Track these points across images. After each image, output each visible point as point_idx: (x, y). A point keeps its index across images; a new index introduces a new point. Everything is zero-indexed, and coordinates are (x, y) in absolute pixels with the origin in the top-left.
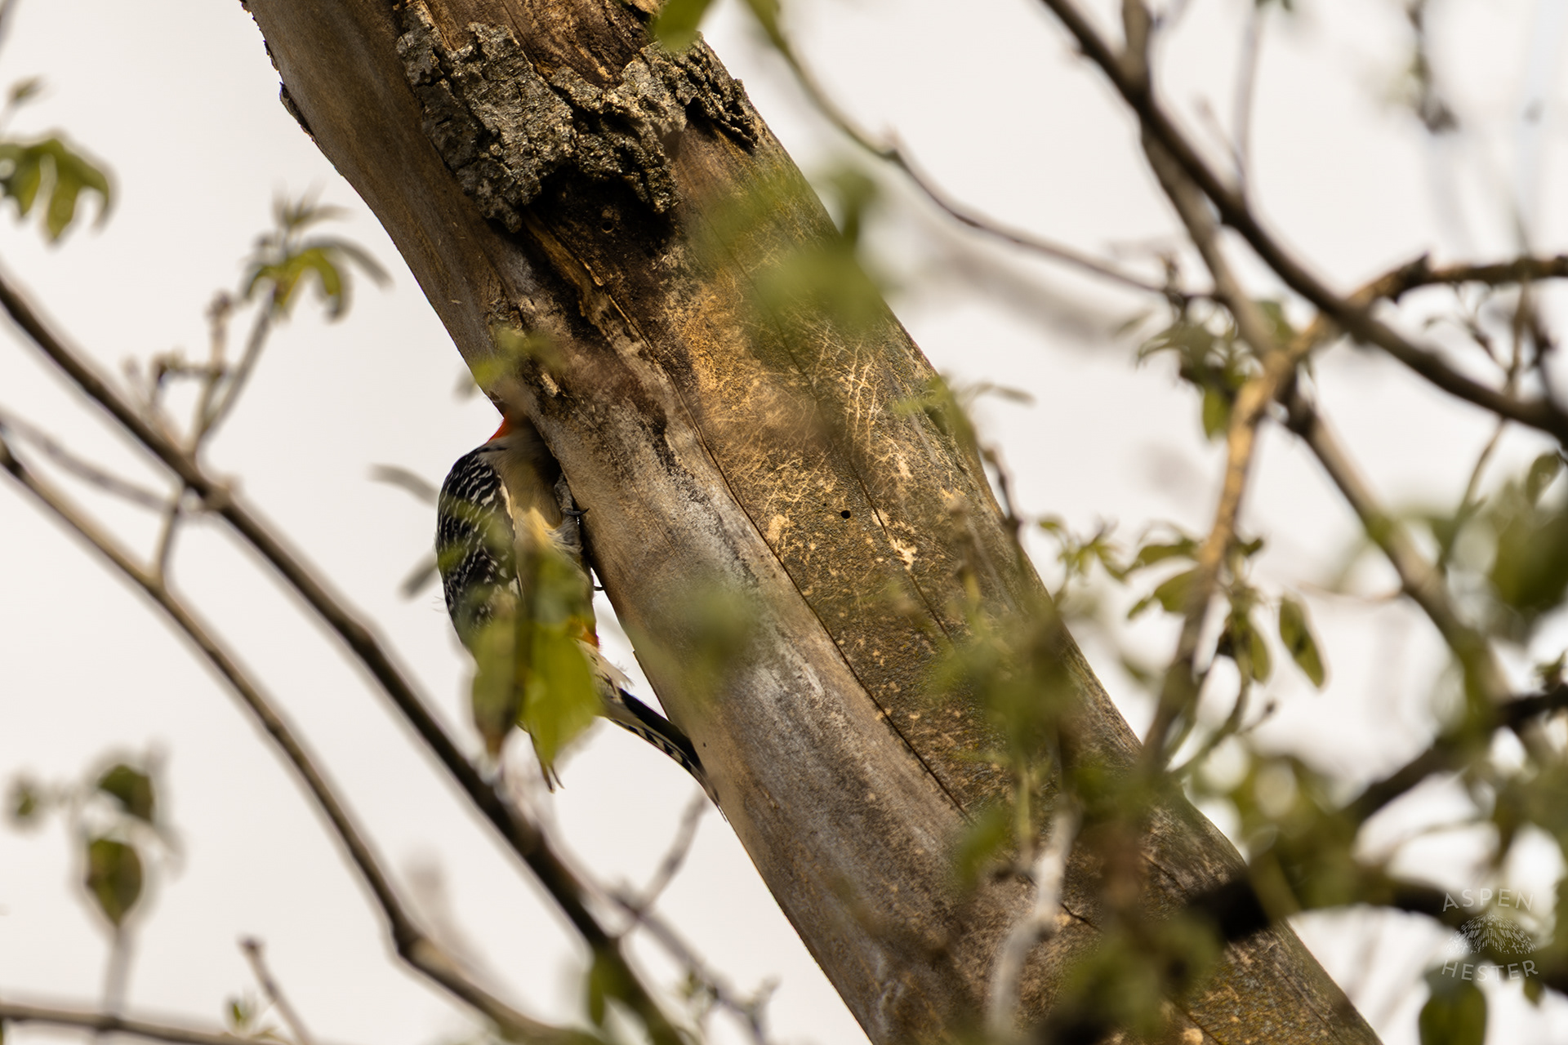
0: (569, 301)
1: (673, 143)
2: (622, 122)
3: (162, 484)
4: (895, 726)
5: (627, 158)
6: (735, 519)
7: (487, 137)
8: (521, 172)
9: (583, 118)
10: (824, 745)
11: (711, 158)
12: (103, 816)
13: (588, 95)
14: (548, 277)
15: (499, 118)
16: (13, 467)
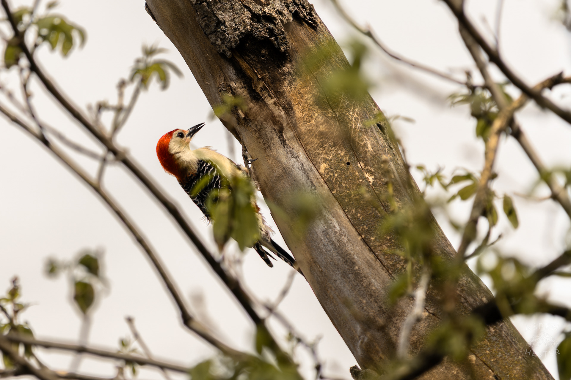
0: (248, 83)
1: (287, 26)
2: (270, 19)
4: (365, 242)
5: (271, 32)
6: (308, 165)
7: (220, 23)
8: (232, 36)
9: (255, 17)
10: (339, 248)
11: (302, 32)
12: (81, 273)
13: (257, 9)
14: (241, 74)
15: (224, 16)
16: (45, 142)
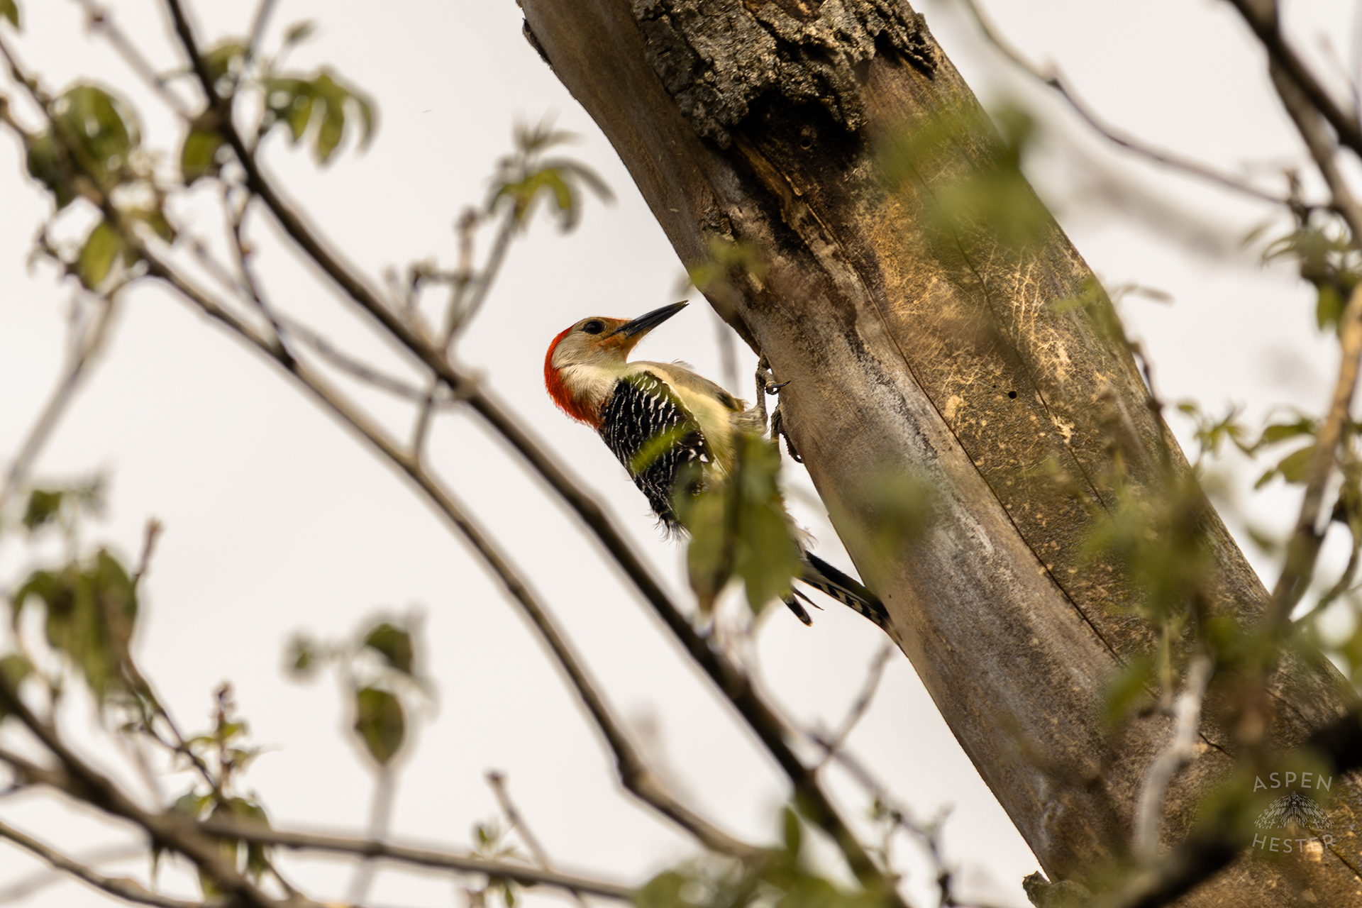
0: (772, 208)
1: (863, 67)
2: (819, 51)
3: (417, 377)
4: (1055, 579)
5: (823, 83)
6: (916, 400)
7: (702, 65)
8: (731, 95)
9: (786, 49)
10: (993, 596)
11: (895, 83)
12: (369, 668)
13: (790, 28)
14: (754, 188)
15: (712, 48)
16: (287, 361)
